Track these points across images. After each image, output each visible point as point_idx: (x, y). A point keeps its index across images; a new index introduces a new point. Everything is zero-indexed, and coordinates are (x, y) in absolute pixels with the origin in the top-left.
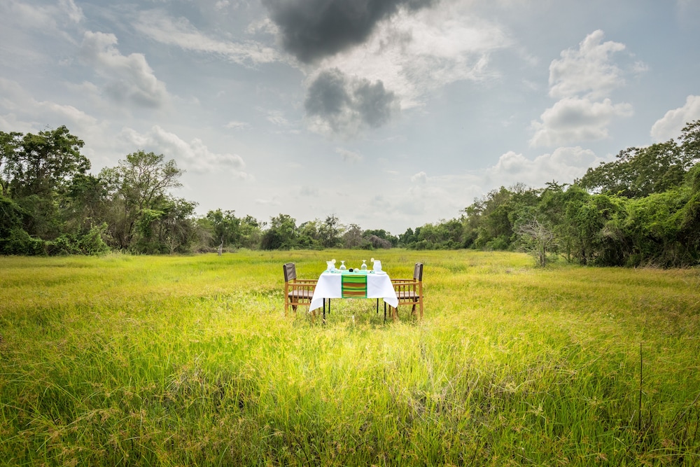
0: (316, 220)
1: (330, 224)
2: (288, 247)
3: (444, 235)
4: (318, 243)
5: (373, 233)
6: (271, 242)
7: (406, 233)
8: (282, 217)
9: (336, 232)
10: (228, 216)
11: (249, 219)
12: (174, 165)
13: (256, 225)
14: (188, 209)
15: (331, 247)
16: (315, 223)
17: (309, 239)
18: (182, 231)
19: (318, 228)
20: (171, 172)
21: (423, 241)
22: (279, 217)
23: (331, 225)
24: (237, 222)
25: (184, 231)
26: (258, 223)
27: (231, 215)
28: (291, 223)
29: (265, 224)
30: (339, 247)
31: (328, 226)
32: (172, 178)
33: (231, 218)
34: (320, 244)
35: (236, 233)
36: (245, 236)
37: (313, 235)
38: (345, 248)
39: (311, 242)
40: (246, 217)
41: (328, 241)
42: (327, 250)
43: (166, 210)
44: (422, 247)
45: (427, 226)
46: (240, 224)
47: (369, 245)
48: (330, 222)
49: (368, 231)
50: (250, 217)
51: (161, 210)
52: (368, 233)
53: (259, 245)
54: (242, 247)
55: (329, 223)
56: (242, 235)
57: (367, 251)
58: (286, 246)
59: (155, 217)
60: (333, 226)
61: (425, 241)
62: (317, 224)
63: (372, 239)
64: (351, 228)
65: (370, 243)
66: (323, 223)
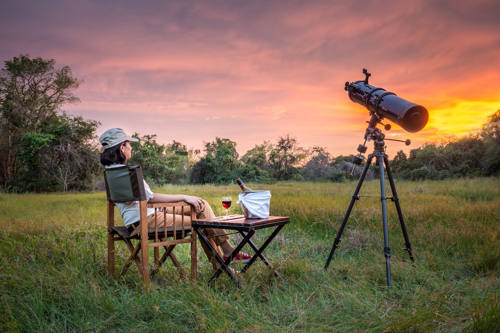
0: (265, 142)
1: (285, 148)
2: (226, 181)
3: (454, 158)
4: (268, 175)
5: (346, 159)
6: (203, 174)
7: (396, 157)
8: (219, 141)
9: (293, 159)
10: (148, 143)
11: (175, 146)
12: (68, 74)
13: (186, 154)
14: (87, 130)
15: (286, 179)
16: (263, 147)
17: (255, 169)
18: (79, 161)
19: (268, 155)
20: (64, 82)
21: (422, 168)
22: (215, 141)
23: (286, 150)
24: (160, 149)
25: (82, 161)
26: (188, 151)
27: (151, 141)
28: (230, 147)
29: (197, 152)
30: (298, 180)
31: (282, 152)
32: (65, 91)
33: (151, 145)
34: (270, 176)
35: (159, 164)
36: (170, 169)
37: (261, 165)
38: (306, 180)
39: (257, 173)
40: (172, 143)
41: (282, 172)
42: (280, 183)
43: (58, 134)
44: (422, 176)
45: (427, 147)
46: (164, 153)
47: (340, 176)
48: (285, 144)
49: (340, 157)
50: (178, 144)
51: (51, 133)
52: (340, 159)
53: (188, 180)
54: (167, 183)
55: (283, 147)
56: (166, 167)
57: (338, 184)
58: (223, 179)
59: (43, 143)
60: (289, 151)
61: (425, 167)
62: (266, 149)
63: (345, 168)
64: (316, 154)
65: (341, 172)
66: (274, 147)
